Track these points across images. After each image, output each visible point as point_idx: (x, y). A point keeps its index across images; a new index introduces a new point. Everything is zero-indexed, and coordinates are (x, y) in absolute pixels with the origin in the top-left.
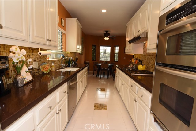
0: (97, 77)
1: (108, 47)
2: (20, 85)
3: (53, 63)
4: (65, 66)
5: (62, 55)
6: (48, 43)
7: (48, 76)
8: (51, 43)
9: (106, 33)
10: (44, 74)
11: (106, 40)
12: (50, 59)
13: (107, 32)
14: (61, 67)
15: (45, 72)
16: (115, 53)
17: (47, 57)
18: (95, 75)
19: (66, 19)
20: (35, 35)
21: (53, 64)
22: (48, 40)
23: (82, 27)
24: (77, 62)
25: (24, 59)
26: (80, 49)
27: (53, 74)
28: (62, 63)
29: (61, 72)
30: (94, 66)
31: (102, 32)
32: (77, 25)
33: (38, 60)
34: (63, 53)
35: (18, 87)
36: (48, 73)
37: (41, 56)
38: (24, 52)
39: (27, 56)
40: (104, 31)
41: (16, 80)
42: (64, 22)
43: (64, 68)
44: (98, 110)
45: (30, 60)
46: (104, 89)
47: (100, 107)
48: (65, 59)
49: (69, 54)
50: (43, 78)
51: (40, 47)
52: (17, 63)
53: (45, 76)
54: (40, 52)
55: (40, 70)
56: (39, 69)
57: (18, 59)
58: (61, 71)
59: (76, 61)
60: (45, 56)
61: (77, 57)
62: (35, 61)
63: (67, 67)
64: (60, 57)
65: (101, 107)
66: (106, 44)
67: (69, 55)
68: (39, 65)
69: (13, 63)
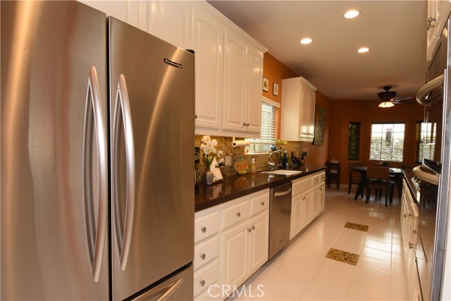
0: (356, 198)
1: (396, 125)
2: (208, 183)
3: (253, 159)
4: (276, 166)
5: (271, 146)
6: (244, 129)
7: (244, 178)
8: (251, 128)
9: (384, 91)
10: (238, 175)
11: (386, 108)
12: (250, 153)
13: (387, 88)
14: (269, 168)
15: (240, 172)
16: (419, 141)
17: (245, 150)
18: (353, 195)
19: (283, 80)
20: (228, 120)
21: (253, 162)
22: (245, 125)
23: (316, 89)
24: (302, 161)
25: (215, 151)
26: (309, 134)
27: (253, 177)
28: (269, 160)
29: (268, 177)
30: (350, 173)
31: (374, 90)
32: (303, 89)
33: (232, 154)
34: (274, 142)
35: (207, 185)
36: (245, 175)
37: (237, 147)
38: (215, 142)
39: (218, 148)
40: (380, 87)
41: (204, 175)
42: (277, 88)
43: (274, 170)
44: (334, 261)
45: (221, 152)
46: (368, 227)
47: (341, 256)
48: (277, 154)
49: (284, 144)
50: (237, 181)
51: (234, 136)
52: (208, 155)
53: (240, 178)
54: (234, 141)
55: (234, 169)
56: (232, 167)
57: (208, 151)
58: (268, 175)
59: (302, 158)
60: (241, 148)
61: (305, 150)
62: (228, 155)
63: (280, 168)
64: (267, 150)
65: (343, 258)
66: (388, 117)
67: (283, 147)
68: (233, 161)
69: (204, 155)
